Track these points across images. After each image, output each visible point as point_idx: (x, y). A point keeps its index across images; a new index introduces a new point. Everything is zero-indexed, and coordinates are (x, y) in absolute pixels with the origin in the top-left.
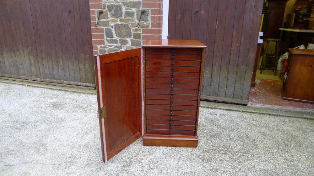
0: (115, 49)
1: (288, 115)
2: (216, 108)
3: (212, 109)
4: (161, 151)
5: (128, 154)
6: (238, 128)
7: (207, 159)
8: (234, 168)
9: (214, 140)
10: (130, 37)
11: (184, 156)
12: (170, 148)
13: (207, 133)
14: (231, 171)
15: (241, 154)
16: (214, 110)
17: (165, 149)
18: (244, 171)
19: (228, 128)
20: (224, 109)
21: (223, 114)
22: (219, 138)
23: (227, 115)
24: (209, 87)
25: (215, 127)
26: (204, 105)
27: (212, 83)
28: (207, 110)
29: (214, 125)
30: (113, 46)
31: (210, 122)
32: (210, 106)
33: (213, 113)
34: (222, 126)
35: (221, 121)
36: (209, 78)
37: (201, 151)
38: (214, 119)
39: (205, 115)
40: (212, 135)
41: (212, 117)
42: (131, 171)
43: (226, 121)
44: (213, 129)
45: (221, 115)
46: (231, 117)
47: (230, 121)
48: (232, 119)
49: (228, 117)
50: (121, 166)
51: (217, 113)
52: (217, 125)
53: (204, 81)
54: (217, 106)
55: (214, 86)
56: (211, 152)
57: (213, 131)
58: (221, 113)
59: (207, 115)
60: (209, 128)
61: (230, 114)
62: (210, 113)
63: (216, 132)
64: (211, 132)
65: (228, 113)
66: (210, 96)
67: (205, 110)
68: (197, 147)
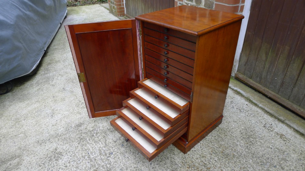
2: (283, 122)
3: (276, 120)
6: (275, 167)
9: (216, 159)
13: (221, 146)
16: (277, 122)
19: (259, 158)
20: (294, 129)
21: (282, 136)
22: (227, 161)
23: (286, 139)
24: (291, 88)
25: (243, 145)
26: (270, 109)
27: (297, 83)
28: (264, 118)
29: (246, 141)
30: (189, 5)
31: (246, 136)
32: (276, 115)
33: (268, 126)
34: (256, 149)
35: (263, 142)
36: (295, 75)
37: (184, 161)
38: (257, 134)
39: (252, 123)
40: (222, 152)
41: (259, 131)
42: (108, 136)
43: (271, 146)
44: (237, 146)
45: (277, 134)
46: (289, 145)
47: (277, 150)
48: (286, 148)
49: (284, 143)
50: (107, 128)
51: (274, 129)
52: (251, 145)
53: (286, 77)
54: (288, 120)
55: (299, 89)
56: (192, 169)
57: (233, 148)
58: (281, 132)
59: (256, 124)
60: (234, 141)
61: (293, 141)
62: (266, 124)
63: (235, 152)
64: (228, 148)
65: (293, 138)
66: (288, 100)
67: (263, 116)
68: (186, 154)
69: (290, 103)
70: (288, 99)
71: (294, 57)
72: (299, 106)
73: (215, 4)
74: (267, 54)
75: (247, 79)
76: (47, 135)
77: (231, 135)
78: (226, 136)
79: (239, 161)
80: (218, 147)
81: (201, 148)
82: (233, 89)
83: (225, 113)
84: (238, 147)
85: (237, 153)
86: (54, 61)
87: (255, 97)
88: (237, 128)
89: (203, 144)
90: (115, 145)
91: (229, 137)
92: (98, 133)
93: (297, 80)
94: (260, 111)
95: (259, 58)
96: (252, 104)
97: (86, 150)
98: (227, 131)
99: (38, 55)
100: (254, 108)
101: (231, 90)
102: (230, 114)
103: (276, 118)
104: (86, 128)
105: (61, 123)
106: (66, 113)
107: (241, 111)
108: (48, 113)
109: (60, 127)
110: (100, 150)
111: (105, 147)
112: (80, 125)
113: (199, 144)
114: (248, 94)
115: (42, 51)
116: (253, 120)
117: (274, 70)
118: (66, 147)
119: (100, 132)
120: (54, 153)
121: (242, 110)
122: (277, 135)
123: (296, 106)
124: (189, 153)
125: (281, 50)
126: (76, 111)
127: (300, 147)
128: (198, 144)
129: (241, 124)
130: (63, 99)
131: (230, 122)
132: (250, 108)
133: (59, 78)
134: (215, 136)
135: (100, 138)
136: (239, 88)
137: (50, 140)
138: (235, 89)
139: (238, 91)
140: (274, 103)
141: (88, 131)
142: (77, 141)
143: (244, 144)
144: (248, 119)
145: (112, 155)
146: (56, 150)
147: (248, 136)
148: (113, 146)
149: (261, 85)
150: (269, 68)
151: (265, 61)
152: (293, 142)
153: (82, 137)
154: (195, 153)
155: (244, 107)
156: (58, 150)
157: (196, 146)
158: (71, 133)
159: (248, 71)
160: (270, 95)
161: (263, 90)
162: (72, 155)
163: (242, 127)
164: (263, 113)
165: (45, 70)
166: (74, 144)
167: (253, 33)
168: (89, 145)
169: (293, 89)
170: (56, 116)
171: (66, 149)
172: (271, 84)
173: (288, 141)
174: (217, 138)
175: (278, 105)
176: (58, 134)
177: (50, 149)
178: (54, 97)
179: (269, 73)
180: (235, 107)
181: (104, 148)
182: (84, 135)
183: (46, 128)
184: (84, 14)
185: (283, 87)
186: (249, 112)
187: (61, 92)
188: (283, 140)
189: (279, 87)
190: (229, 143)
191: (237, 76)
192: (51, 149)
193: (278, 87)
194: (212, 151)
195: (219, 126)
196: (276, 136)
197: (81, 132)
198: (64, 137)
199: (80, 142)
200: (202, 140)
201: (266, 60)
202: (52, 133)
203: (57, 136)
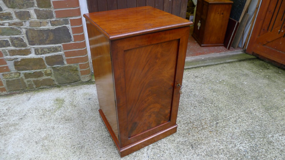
0: (12, 28)
1: (216, 63)
4: (145, 155)
6: (192, 92)
7: (194, 143)
8: (221, 142)
10: (32, 6)
11: (171, 150)
12: (151, 146)
14: (221, 147)
15: (215, 122)
17: (148, 150)
18: (230, 142)
22: (185, 110)
37: (182, 135)
56: (191, 132)
68: (177, 131)
79: (185, 104)
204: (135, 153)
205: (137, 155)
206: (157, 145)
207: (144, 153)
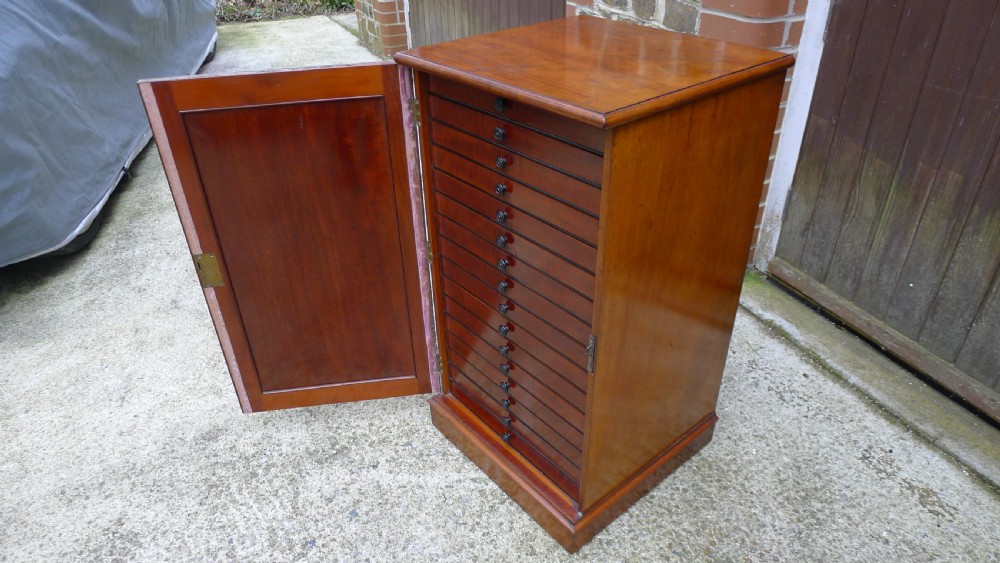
2: (931, 443)
3: (907, 435)
4: (455, 476)
5: (367, 424)
11: (489, 548)
12: (491, 486)
13: (704, 528)
16: (910, 442)
17: (474, 480)
20: (972, 471)
21: (926, 496)
23: (942, 507)
24: (964, 321)
25: (785, 525)
26: (887, 394)
27: (987, 306)
28: (866, 428)
29: (797, 512)
30: (615, 18)
31: (797, 492)
32: (909, 417)
33: (877, 457)
34: (830, 542)
35: (857, 518)
36: (980, 275)
38: (836, 487)
39: (822, 443)
40: (708, 552)
41: (845, 475)
42: (307, 478)
43: (885, 534)
44: (761, 530)
45: (911, 487)
46: (951, 530)
47: (906, 548)
48: (940, 543)
49: (935, 522)
50: (307, 448)
51: (899, 469)
52: (812, 525)
53: (945, 280)
54: (951, 438)
55: (993, 326)
57: (748, 536)
58: (925, 481)
59: (836, 447)
60: (753, 511)
61: (965, 514)
62: (870, 448)
63: (753, 550)
64: (727, 536)
65: (966, 503)
66: (952, 365)
67: (860, 420)
68: (575, 556)
69: (958, 373)
70: (954, 362)
71: (976, 209)
72: (994, 386)
73: (702, 14)
74: (881, 197)
75: (808, 281)
76: (97, 468)
77: (743, 485)
78: (725, 488)
80: (692, 529)
81: (632, 534)
82: (758, 319)
83: (726, 405)
84: (765, 532)
85: (761, 554)
86: (155, 206)
87: (836, 349)
88: (766, 462)
89: (641, 518)
90: (326, 512)
91: (733, 496)
92: (274, 465)
93: (987, 293)
94: (850, 398)
95: (853, 211)
96: (824, 375)
97: (223, 527)
98: (728, 471)
99: (98, 183)
100: (832, 388)
101: (753, 319)
102: (742, 407)
103: (906, 426)
104: (234, 446)
105: (149, 428)
106: (172, 388)
107: (782, 398)
108: (111, 390)
109: (143, 442)
110: (272, 531)
111: (290, 518)
112: (211, 436)
113: (625, 517)
114: (813, 336)
115: (114, 172)
116: (825, 434)
117: (904, 255)
118: (157, 515)
119: (280, 463)
120: (111, 535)
121: (787, 396)
122: (910, 492)
123: (981, 385)
124: (586, 549)
125: (931, 184)
126: (205, 385)
127: (990, 541)
128: (621, 517)
129: (781, 445)
130: (168, 341)
131: (740, 439)
132: (816, 386)
133: (164, 265)
134: (685, 491)
135: (277, 483)
136: (782, 315)
137: (105, 486)
138: (768, 316)
139: (778, 323)
140: (903, 372)
141: (240, 457)
142: (196, 492)
143: (788, 523)
144: (807, 430)
145: (314, 550)
146: (120, 523)
147: (803, 494)
148: (319, 517)
149: (858, 304)
150: (887, 248)
151: (873, 223)
152: (965, 520)
153: (214, 479)
154: (610, 550)
155: (795, 386)
156: (128, 526)
157: (614, 523)
158: (178, 465)
159: (814, 254)
160: (887, 344)
161: (865, 324)
162: (172, 543)
163: (786, 460)
164: (862, 407)
165: (120, 236)
166: (184, 503)
167: (834, 122)
168: (234, 511)
169: (971, 326)
170: (136, 401)
171: (154, 523)
172: (895, 303)
173: (947, 515)
174: (692, 498)
175: (917, 381)
176: (135, 465)
177: (99, 521)
178: (137, 331)
179: (885, 266)
180: (764, 384)
181: (286, 523)
182: (223, 474)
183: (96, 441)
184: (272, 47)
185: (936, 317)
186: (811, 402)
187: (162, 316)
188: (930, 511)
189: (920, 317)
190: (733, 518)
191: (776, 272)
192: (104, 523)
193: (917, 316)
194: (670, 546)
195: (702, 451)
196: (907, 498)
197: (213, 460)
198: (152, 475)
199: (207, 498)
200: (638, 504)
201: (878, 217)
202: (115, 461)
203: (131, 472)
204: (455, 450)
205: (451, 458)
206: (497, 501)
207: (459, 472)
